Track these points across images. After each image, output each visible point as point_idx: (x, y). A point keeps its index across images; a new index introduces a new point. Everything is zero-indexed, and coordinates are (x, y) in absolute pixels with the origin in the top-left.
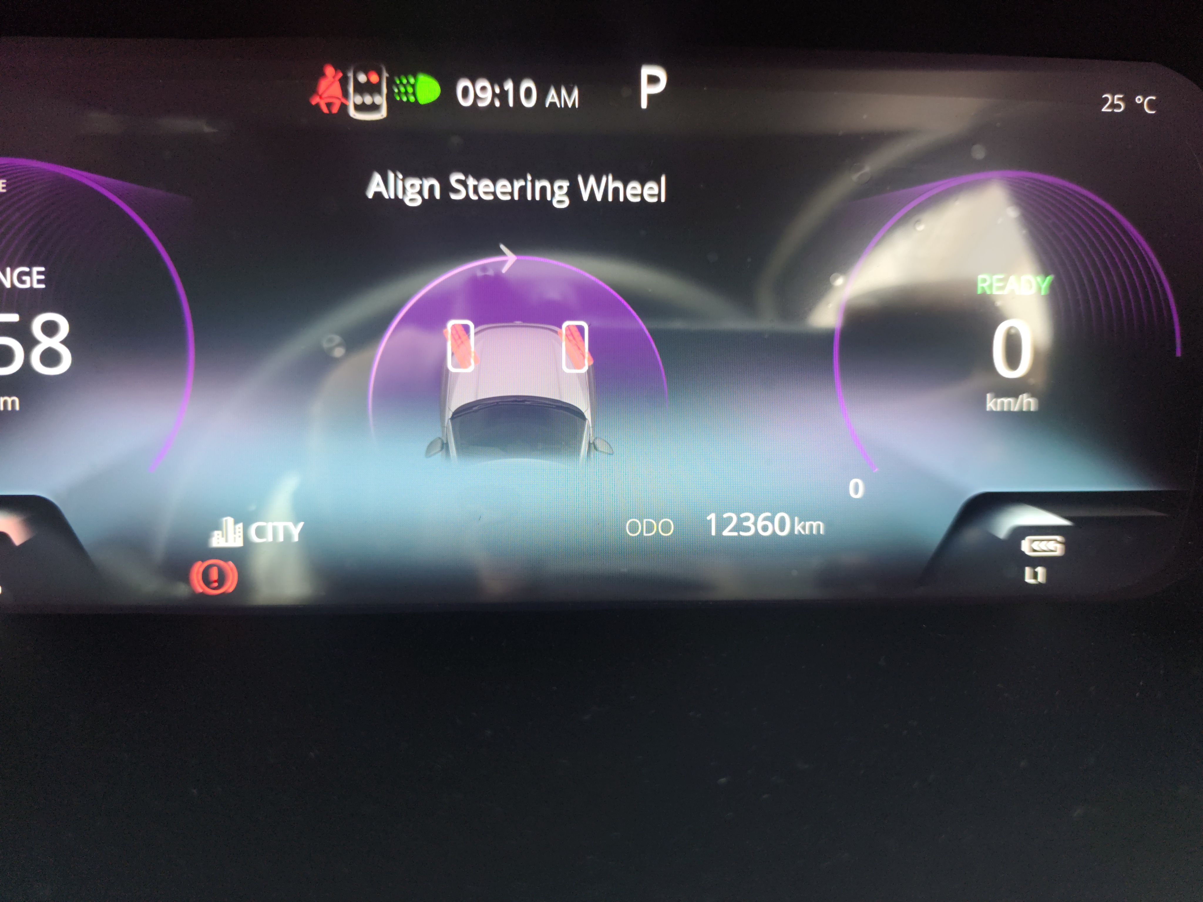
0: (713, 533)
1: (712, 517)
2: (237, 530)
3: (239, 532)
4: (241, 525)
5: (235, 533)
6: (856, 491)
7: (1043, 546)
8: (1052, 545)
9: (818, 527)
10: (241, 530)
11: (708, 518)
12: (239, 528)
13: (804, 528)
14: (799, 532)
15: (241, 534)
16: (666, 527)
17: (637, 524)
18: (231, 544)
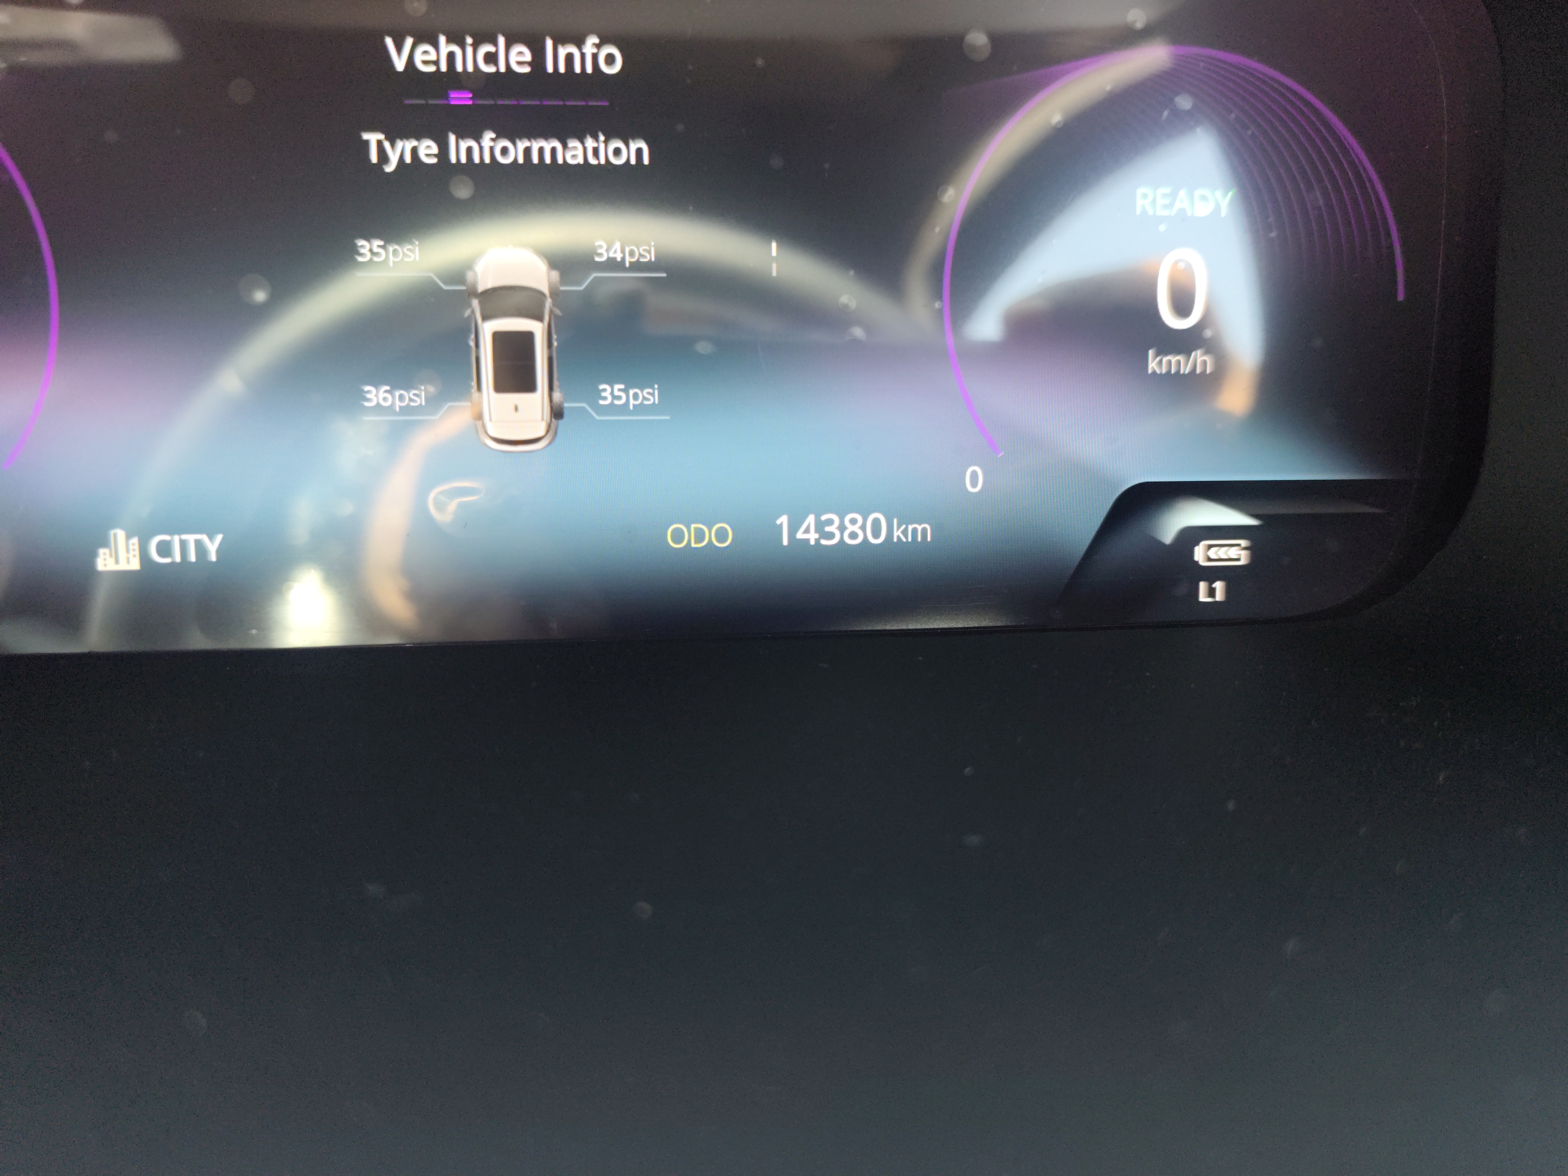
0: (785, 542)
1: (783, 520)
2: (131, 547)
3: (134, 550)
4: (135, 540)
5: (128, 551)
6: (974, 484)
7: (1222, 553)
8: (1233, 552)
9: (924, 531)
10: (137, 547)
11: (778, 522)
12: (134, 544)
13: (905, 533)
14: (898, 537)
15: (137, 553)
16: (721, 535)
17: (682, 531)
18: (123, 566)
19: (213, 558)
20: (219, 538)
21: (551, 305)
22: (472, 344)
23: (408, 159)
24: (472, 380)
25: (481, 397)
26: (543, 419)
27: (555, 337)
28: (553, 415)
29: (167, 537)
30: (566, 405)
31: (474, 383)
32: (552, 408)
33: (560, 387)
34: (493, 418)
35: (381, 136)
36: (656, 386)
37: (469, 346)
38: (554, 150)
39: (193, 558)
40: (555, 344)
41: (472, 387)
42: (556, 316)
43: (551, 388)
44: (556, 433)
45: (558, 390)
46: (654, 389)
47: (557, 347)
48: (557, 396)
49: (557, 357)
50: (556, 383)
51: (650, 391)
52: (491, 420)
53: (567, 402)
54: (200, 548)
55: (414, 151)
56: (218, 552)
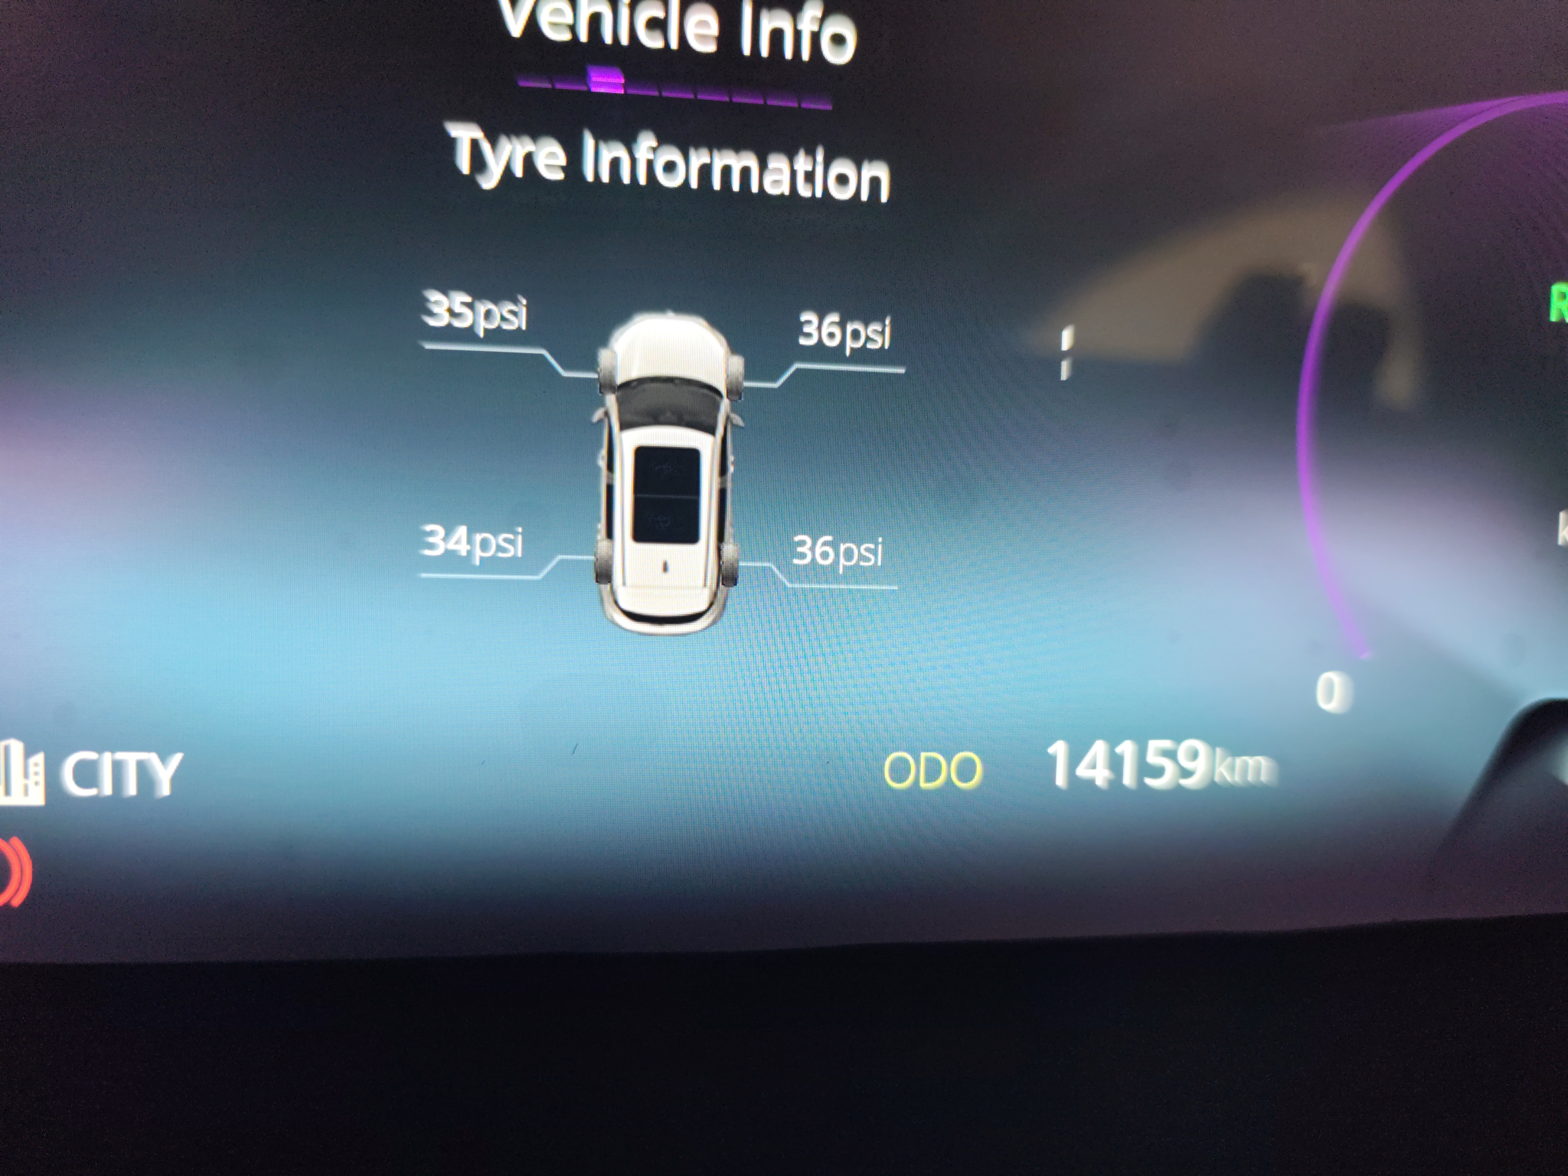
0: (1061, 783)
1: (1059, 749)
2: (32, 769)
3: (36, 774)
4: (39, 758)
5: (26, 775)
6: (1329, 696)
9: (1258, 768)
10: (41, 769)
11: (1051, 750)
12: (36, 765)
13: (1232, 770)
14: (1224, 778)
15: (41, 778)
16: (966, 770)
17: (906, 762)
18: (17, 799)
19: (165, 790)
20: (177, 759)
21: (728, 409)
22: (602, 463)
23: (518, 171)
24: (599, 520)
25: (612, 548)
26: (705, 585)
27: (731, 458)
28: (721, 578)
29: (91, 755)
30: (741, 564)
31: (602, 526)
32: (720, 567)
33: (734, 537)
34: (628, 582)
35: (478, 134)
36: (880, 540)
37: (599, 469)
38: (745, 173)
39: (131, 789)
40: (731, 469)
41: (597, 531)
42: (735, 426)
43: (720, 537)
44: (724, 606)
45: (731, 540)
46: (876, 544)
47: (732, 475)
48: (729, 549)
49: (732, 491)
50: (729, 530)
51: (872, 546)
52: (624, 584)
53: (745, 560)
54: (144, 774)
55: (529, 160)
56: (175, 780)
